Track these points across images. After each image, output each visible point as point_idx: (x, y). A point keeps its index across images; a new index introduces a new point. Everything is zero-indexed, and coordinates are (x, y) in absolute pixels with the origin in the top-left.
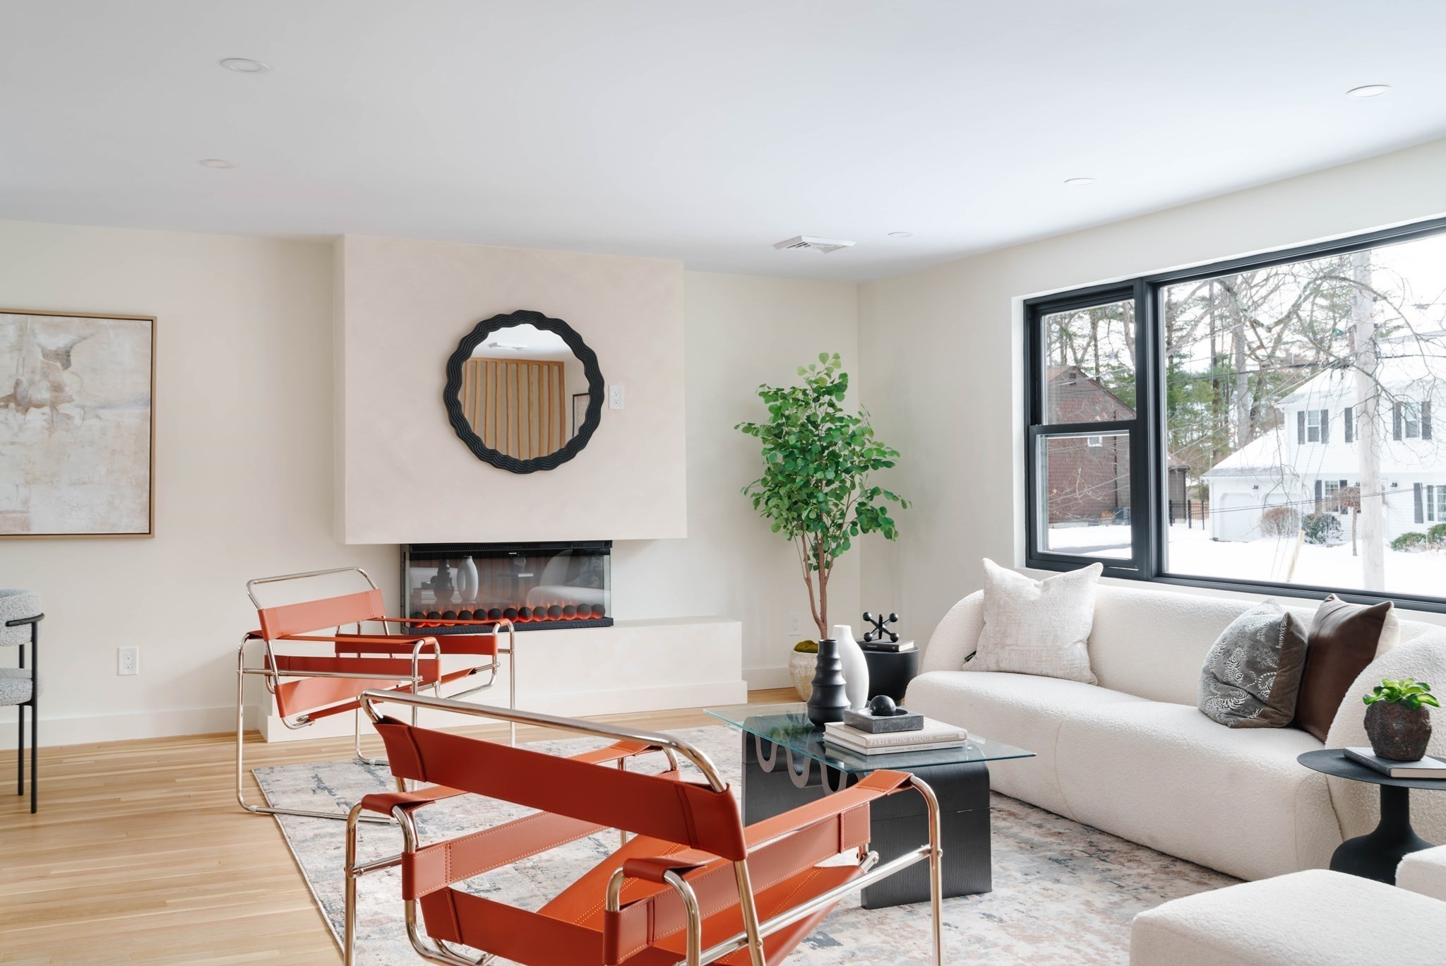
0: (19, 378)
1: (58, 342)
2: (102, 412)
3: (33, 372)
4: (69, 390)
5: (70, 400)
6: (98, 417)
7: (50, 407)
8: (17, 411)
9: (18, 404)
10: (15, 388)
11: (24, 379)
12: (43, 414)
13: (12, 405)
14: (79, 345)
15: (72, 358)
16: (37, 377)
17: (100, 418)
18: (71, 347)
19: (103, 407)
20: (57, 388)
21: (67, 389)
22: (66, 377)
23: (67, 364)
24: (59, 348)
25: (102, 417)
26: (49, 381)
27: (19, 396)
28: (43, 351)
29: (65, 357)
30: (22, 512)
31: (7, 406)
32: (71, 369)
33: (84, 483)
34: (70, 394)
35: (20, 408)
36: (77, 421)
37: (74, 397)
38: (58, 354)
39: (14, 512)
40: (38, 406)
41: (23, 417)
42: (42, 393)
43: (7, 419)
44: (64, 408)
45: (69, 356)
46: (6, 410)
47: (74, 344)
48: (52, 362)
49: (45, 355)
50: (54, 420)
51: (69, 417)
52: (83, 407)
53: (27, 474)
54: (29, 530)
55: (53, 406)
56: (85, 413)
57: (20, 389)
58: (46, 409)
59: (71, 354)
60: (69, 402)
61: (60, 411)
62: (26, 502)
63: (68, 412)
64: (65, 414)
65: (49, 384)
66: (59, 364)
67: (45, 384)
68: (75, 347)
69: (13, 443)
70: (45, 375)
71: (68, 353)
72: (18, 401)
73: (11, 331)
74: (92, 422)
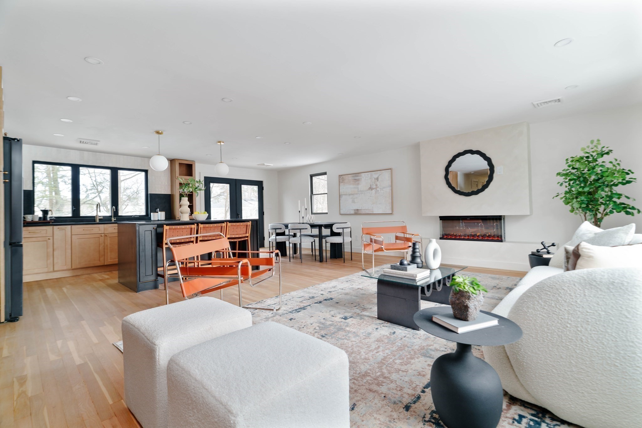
1: (376, 176)
2: (384, 189)
5: (378, 187)
6: (383, 190)
11: (372, 184)
15: (379, 179)
16: (373, 183)
20: (376, 185)
21: (378, 185)
22: (378, 183)
29: (377, 179)
31: (369, 189)
33: (381, 203)
36: (380, 191)
39: (371, 209)
40: (374, 189)
41: (372, 191)
42: (374, 187)
43: (370, 192)
44: (378, 189)
47: (379, 176)
49: (374, 179)
50: (376, 192)
51: (378, 191)
52: (380, 189)
53: (373, 202)
54: (373, 213)
55: (376, 189)
57: (371, 186)
58: (375, 190)
62: (373, 207)
66: (377, 181)
67: (375, 185)
69: (370, 196)
70: (375, 183)
71: (378, 178)
72: (371, 188)
73: (370, 175)
74: (382, 191)
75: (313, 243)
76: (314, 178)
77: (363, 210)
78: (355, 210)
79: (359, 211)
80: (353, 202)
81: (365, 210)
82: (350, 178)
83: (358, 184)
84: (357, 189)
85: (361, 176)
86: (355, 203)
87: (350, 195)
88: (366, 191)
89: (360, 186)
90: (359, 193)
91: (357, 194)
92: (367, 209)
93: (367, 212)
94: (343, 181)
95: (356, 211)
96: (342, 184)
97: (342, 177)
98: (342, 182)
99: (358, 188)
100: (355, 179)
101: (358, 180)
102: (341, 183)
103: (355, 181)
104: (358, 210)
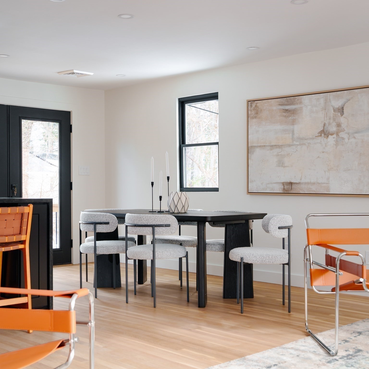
0: (325, 122)
1: (338, 104)
2: (356, 135)
3: (330, 119)
4: (343, 126)
5: (344, 130)
7: (336, 134)
8: (324, 137)
9: (325, 135)
10: (324, 127)
11: (327, 123)
12: (334, 138)
13: (323, 135)
14: (347, 103)
15: (344, 110)
16: (331, 121)
17: (355, 138)
18: (344, 105)
19: (356, 133)
20: (339, 125)
21: (342, 125)
22: (342, 120)
23: (342, 113)
24: (339, 106)
25: (356, 137)
26: (335, 122)
27: (325, 130)
28: (333, 108)
29: (341, 110)
30: (327, 183)
31: (321, 135)
32: (344, 116)
33: (349, 170)
34: (343, 127)
35: (325, 136)
36: (346, 140)
37: (345, 129)
38: (339, 109)
39: (324, 183)
40: (332, 134)
41: (327, 140)
42: (333, 129)
43: (321, 141)
44: (342, 134)
45: (343, 109)
46: (321, 137)
47: (345, 103)
48: (337, 113)
49: (334, 111)
50: (338, 141)
51: (343, 139)
52: (348, 134)
53: (328, 166)
54: (329, 192)
55: (337, 135)
56: (349, 136)
57: (325, 127)
58: (335, 136)
59: (344, 108)
60: (343, 131)
61: (340, 136)
62: (328, 179)
63: (343, 136)
64: (341, 137)
65: (336, 124)
66: (339, 114)
67: (334, 124)
68: (345, 105)
69: (323, 152)
70: (334, 120)
71: (343, 108)
72: (325, 133)
73: (322, 101)
74: (352, 140)
75: (184, 260)
76: (187, 107)
77: (305, 183)
78: (283, 184)
79: (294, 186)
80: (281, 164)
81: (308, 183)
82: (274, 108)
83: (293, 122)
84: (291, 135)
85: (301, 103)
86: (284, 167)
87: (272, 147)
88: (313, 139)
89: (296, 128)
90: (295, 143)
91: (289, 146)
92: (314, 184)
93: (314, 189)
94: (257, 113)
95: (286, 187)
96: (254, 120)
97: (254, 105)
98: (255, 117)
99: (293, 131)
100: (287, 110)
101: (293, 112)
102: (253, 118)
103: (285, 114)
104: (291, 183)
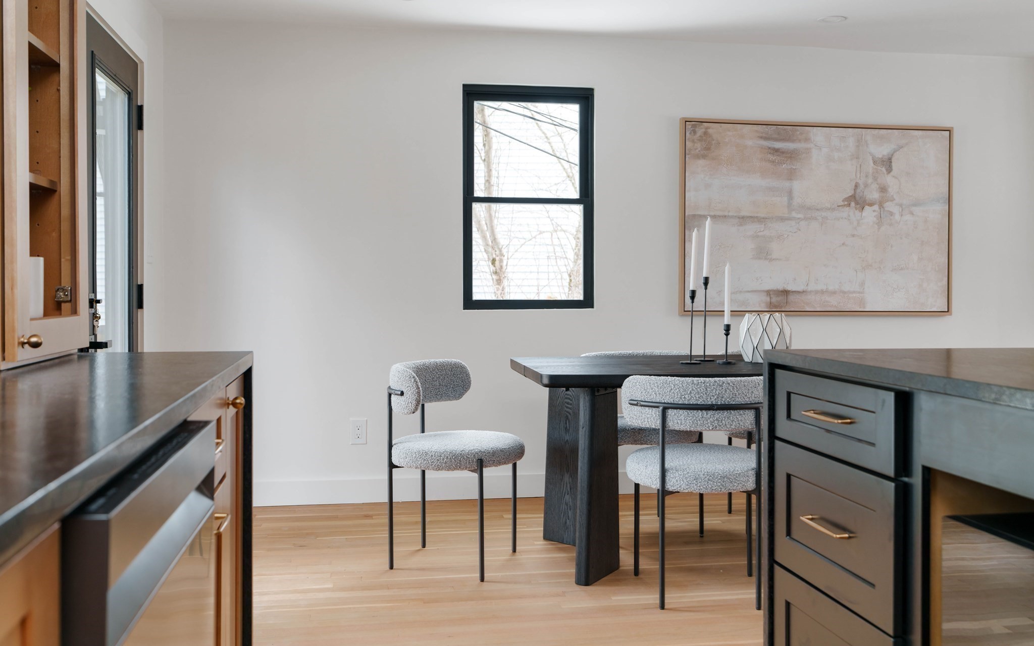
0: (857, 181)
1: (882, 151)
2: (913, 209)
3: (867, 176)
4: (892, 191)
5: (893, 200)
6: (912, 213)
7: (879, 205)
8: (856, 209)
9: (857, 203)
10: (854, 190)
11: (861, 182)
12: (874, 211)
13: (853, 204)
14: (898, 152)
15: (893, 164)
16: (870, 181)
17: (913, 214)
18: (892, 155)
19: (915, 205)
20: (883, 189)
21: (890, 190)
22: (889, 180)
23: (889, 170)
24: (884, 156)
25: (914, 213)
26: (877, 184)
27: (857, 196)
28: (873, 158)
29: (887, 163)
30: (859, 293)
31: (849, 205)
32: (892, 173)
33: (902, 269)
34: (892, 194)
35: (858, 206)
36: (897, 217)
37: (895, 197)
38: (883, 161)
39: (854, 292)
40: (871, 205)
41: (861, 213)
42: (873, 194)
43: (849, 216)
44: (889, 206)
45: (891, 162)
46: (848, 208)
47: (894, 152)
48: (879, 168)
49: (875, 162)
50: (882, 216)
51: (891, 214)
52: (901, 205)
53: (863, 261)
54: (864, 308)
55: (881, 206)
56: (902, 210)
57: (858, 191)
58: (876, 207)
59: (893, 160)
60: (892, 201)
61: (886, 209)
62: (862, 284)
63: (891, 209)
64: (889, 211)
65: (878, 186)
66: (884, 169)
67: (875, 186)
68: (895, 154)
69: (853, 236)
70: (875, 179)
71: (890, 160)
72: (857, 201)
73: (851, 142)
74: (907, 217)
77: (817, 292)
78: (768, 293)
79: (791, 298)
80: (762, 253)
81: (822, 292)
82: (750, 143)
83: (791, 175)
84: (786, 199)
85: (807, 140)
86: (771, 260)
87: (743, 220)
88: (832, 209)
89: (797, 186)
90: (794, 214)
91: (782, 219)
92: (834, 293)
93: (834, 303)
94: (708, 149)
95: (775, 299)
96: (701, 162)
97: (700, 131)
98: (704, 157)
99: (790, 193)
100: (776, 151)
101: (791, 156)
102: (698, 157)
103: (771, 157)
104: (786, 293)
